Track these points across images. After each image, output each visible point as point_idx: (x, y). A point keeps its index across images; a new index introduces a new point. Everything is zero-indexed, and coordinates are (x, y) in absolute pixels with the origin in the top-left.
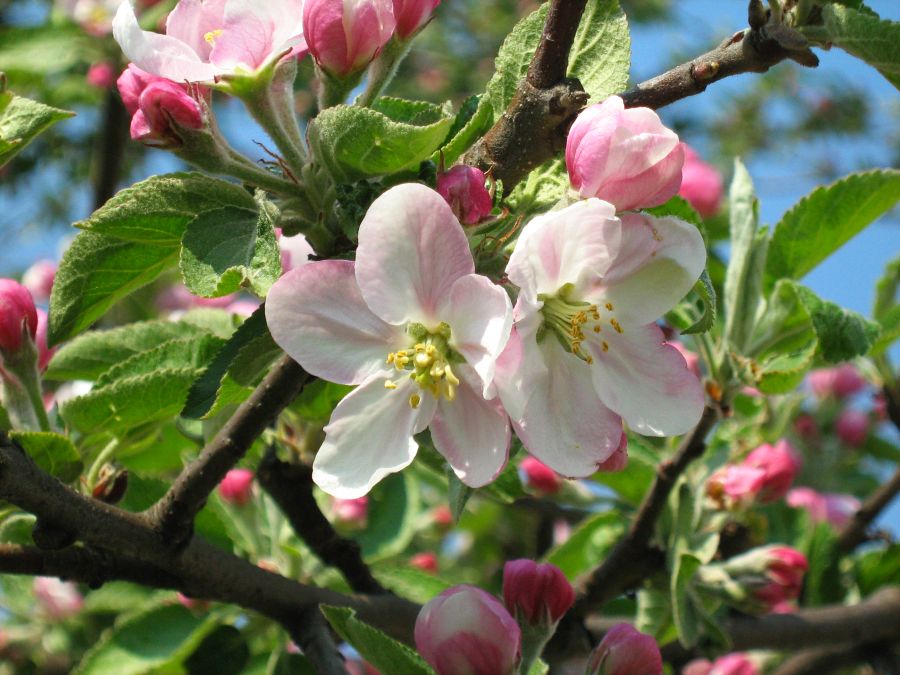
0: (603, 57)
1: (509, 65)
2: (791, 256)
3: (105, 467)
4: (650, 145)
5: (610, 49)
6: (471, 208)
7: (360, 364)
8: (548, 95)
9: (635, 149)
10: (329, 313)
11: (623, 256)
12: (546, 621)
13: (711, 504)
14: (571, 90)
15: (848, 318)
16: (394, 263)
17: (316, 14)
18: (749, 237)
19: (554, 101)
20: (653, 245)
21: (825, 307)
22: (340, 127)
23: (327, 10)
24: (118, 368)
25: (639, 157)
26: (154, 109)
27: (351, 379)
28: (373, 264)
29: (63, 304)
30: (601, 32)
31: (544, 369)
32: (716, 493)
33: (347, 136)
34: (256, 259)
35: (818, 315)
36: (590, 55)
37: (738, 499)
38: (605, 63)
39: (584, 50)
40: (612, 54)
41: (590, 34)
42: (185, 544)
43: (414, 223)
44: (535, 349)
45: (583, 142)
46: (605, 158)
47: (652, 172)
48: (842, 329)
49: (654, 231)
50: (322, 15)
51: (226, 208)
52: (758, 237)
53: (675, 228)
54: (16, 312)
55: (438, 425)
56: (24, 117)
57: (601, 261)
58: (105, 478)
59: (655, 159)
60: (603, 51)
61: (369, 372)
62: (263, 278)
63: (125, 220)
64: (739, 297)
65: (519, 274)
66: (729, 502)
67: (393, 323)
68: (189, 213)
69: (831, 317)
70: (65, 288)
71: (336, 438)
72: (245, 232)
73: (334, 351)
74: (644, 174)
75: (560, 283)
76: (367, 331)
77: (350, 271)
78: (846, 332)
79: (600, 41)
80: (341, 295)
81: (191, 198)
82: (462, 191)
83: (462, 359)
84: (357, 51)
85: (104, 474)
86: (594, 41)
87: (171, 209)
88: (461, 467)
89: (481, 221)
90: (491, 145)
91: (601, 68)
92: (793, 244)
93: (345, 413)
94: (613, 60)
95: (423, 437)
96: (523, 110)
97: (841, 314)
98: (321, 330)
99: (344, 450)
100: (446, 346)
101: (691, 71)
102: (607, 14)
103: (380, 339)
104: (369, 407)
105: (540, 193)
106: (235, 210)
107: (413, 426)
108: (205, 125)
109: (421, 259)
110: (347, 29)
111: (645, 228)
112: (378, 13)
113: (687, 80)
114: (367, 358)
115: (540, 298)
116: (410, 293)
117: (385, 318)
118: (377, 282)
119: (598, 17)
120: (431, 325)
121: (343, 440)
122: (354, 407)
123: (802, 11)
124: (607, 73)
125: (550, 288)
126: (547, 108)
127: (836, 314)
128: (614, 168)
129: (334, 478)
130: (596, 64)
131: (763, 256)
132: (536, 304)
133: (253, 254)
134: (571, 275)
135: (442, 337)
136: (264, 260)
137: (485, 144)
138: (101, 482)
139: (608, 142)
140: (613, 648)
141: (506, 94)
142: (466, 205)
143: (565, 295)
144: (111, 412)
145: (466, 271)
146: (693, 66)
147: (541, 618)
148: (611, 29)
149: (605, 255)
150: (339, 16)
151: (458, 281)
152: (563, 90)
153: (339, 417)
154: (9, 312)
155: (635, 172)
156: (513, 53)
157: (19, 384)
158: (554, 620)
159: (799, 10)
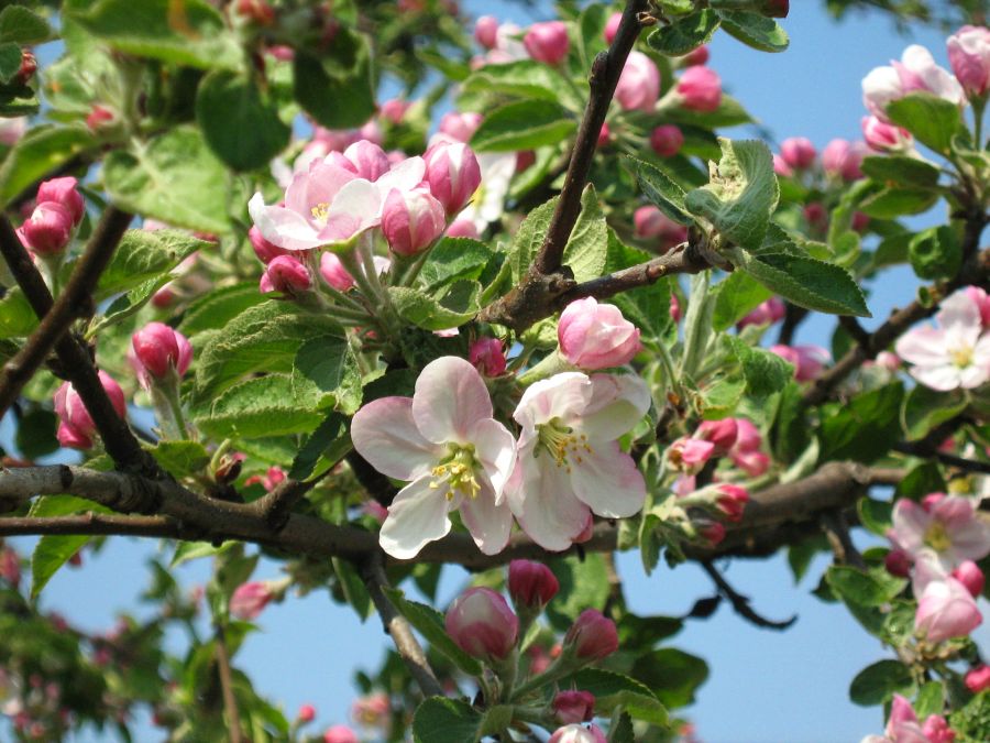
0: (589, 245)
1: (524, 241)
2: (735, 304)
3: (224, 457)
4: (615, 333)
5: (594, 240)
6: (492, 368)
7: (413, 466)
8: (548, 279)
9: (604, 338)
10: (393, 431)
11: (595, 399)
12: (538, 604)
13: (672, 466)
14: (564, 278)
15: (770, 365)
16: (439, 402)
17: (391, 220)
18: (702, 295)
19: (553, 284)
20: (616, 392)
21: (753, 357)
22: (405, 301)
23: (398, 219)
24: (236, 388)
25: (607, 342)
26: (277, 276)
27: (408, 476)
28: (425, 403)
29: (205, 378)
30: (588, 227)
31: (538, 474)
32: (677, 458)
33: (410, 308)
34: (345, 382)
35: (748, 364)
36: (581, 241)
37: (692, 465)
38: (590, 249)
39: (576, 237)
40: (595, 244)
41: (581, 227)
42: (281, 528)
43: (453, 379)
44: (533, 462)
45: (569, 329)
46: (583, 343)
47: (615, 351)
48: (765, 373)
49: (616, 383)
50: (395, 221)
51: (326, 337)
52: (709, 293)
53: (629, 383)
54: (163, 349)
55: (465, 507)
56: (180, 245)
57: (579, 404)
58: (226, 465)
59: (617, 343)
60: (589, 241)
61: (420, 472)
62: (349, 397)
63: (254, 346)
64: (693, 336)
65: (524, 416)
66: (685, 467)
67: (437, 443)
68: (298, 339)
69: (758, 364)
70: (207, 368)
71: (396, 513)
72: (336, 355)
73: (396, 456)
74: (609, 353)
75: (551, 417)
76: (419, 445)
77: (410, 405)
78: (770, 375)
79: (587, 233)
80: (403, 420)
81: (299, 328)
82: (486, 356)
83: (481, 467)
84: (417, 245)
85: (223, 462)
86: (583, 232)
87: (286, 338)
88: (479, 537)
89: (499, 375)
90: (508, 305)
91: (587, 252)
92: (737, 295)
93: (403, 497)
94: (595, 248)
95: (454, 516)
96: (531, 286)
97: (766, 361)
98: (388, 442)
99: (401, 522)
100: (472, 457)
101: (647, 270)
102: (593, 215)
103: (427, 451)
104: (419, 494)
105: (542, 333)
106: (331, 338)
107: (447, 507)
108: (311, 285)
109: (457, 401)
110: (412, 232)
111: (610, 382)
112: (434, 217)
113: (643, 277)
114: (417, 463)
115: (536, 427)
116: (449, 423)
117: (431, 440)
118: (427, 415)
119: (586, 217)
120: (462, 443)
121: (400, 515)
122: (409, 494)
123: (723, 238)
124: (591, 257)
125: (543, 420)
126: (547, 288)
127: (761, 362)
128: (589, 347)
129: (394, 542)
130: (584, 249)
131: (713, 305)
132: (535, 432)
133: (343, 377)
134: (559, 412)
135: (469, 451)
136: (350, 383)
137: (505, 304)
138: (222, 467)
139: (586, 333)
140: (584, 627)
141: (521, 261)
142: (489, 366)
143: (554, 424)
144: (232, 430)
145: (487, 415)
146: (648, 267)
147: (534, 603)
148: (595, 226)
149: (582, 401)
150: (407, 224)
151: (481, 421)
152: (558, 276)
153: (398, 500)
154: (159, 350)
155: (604, 350)
156: (527, 233)
157: (164, 397)
158: (543, 603)
159: (721, 237)
